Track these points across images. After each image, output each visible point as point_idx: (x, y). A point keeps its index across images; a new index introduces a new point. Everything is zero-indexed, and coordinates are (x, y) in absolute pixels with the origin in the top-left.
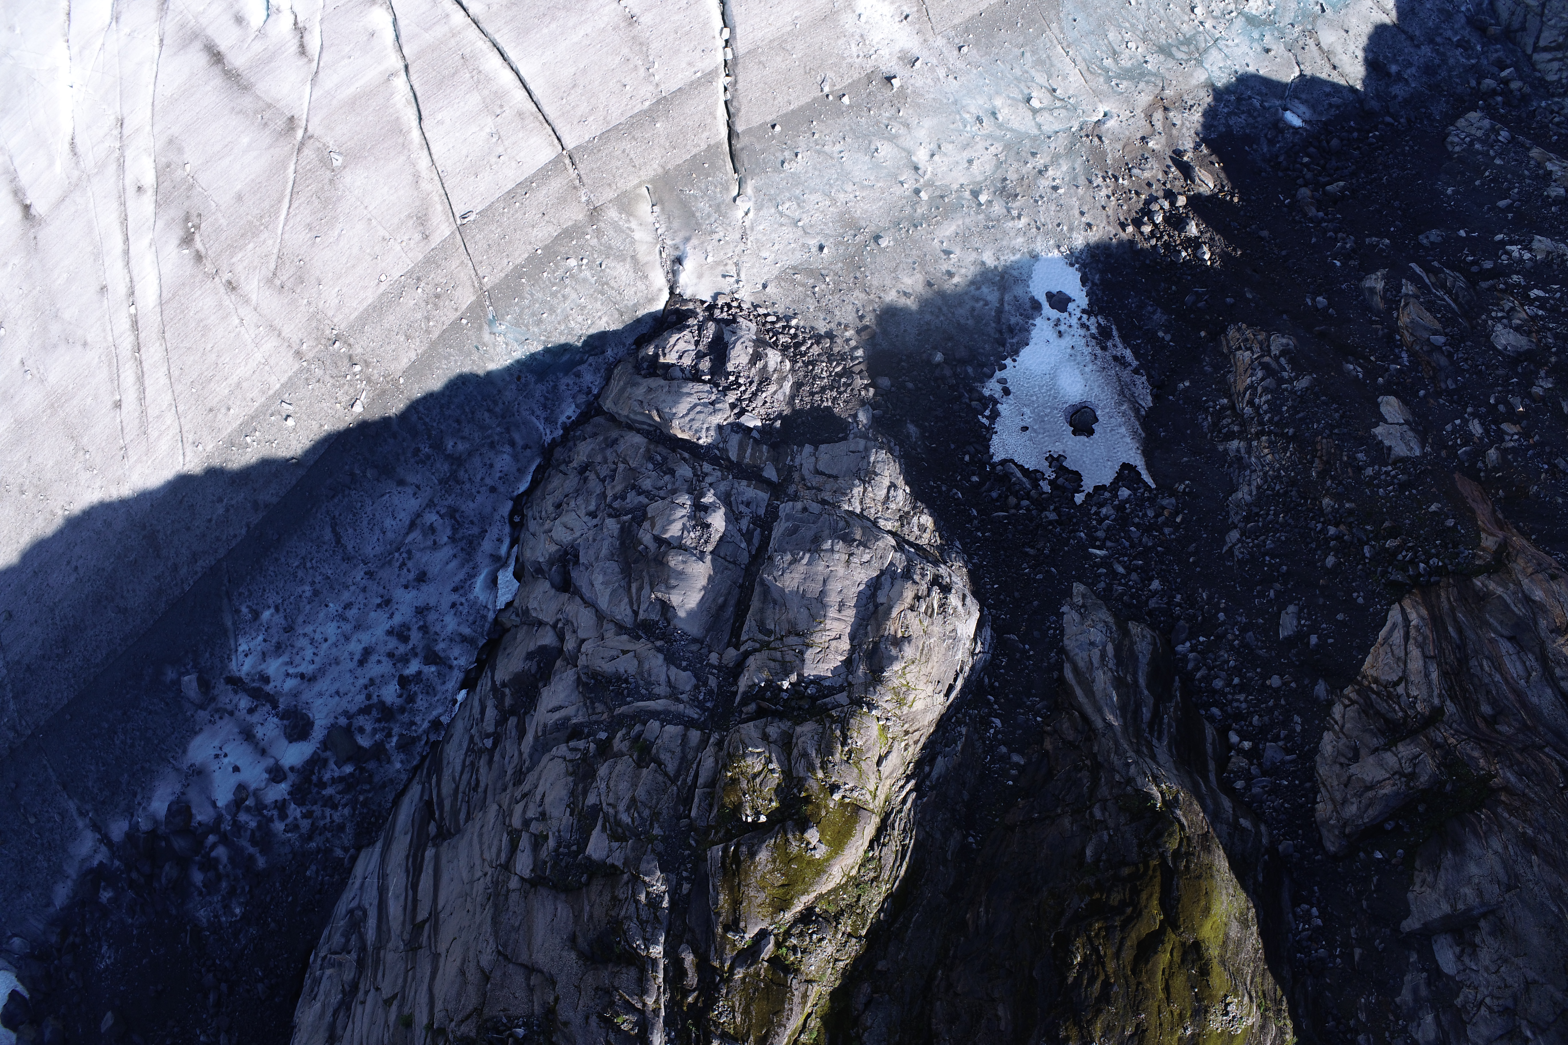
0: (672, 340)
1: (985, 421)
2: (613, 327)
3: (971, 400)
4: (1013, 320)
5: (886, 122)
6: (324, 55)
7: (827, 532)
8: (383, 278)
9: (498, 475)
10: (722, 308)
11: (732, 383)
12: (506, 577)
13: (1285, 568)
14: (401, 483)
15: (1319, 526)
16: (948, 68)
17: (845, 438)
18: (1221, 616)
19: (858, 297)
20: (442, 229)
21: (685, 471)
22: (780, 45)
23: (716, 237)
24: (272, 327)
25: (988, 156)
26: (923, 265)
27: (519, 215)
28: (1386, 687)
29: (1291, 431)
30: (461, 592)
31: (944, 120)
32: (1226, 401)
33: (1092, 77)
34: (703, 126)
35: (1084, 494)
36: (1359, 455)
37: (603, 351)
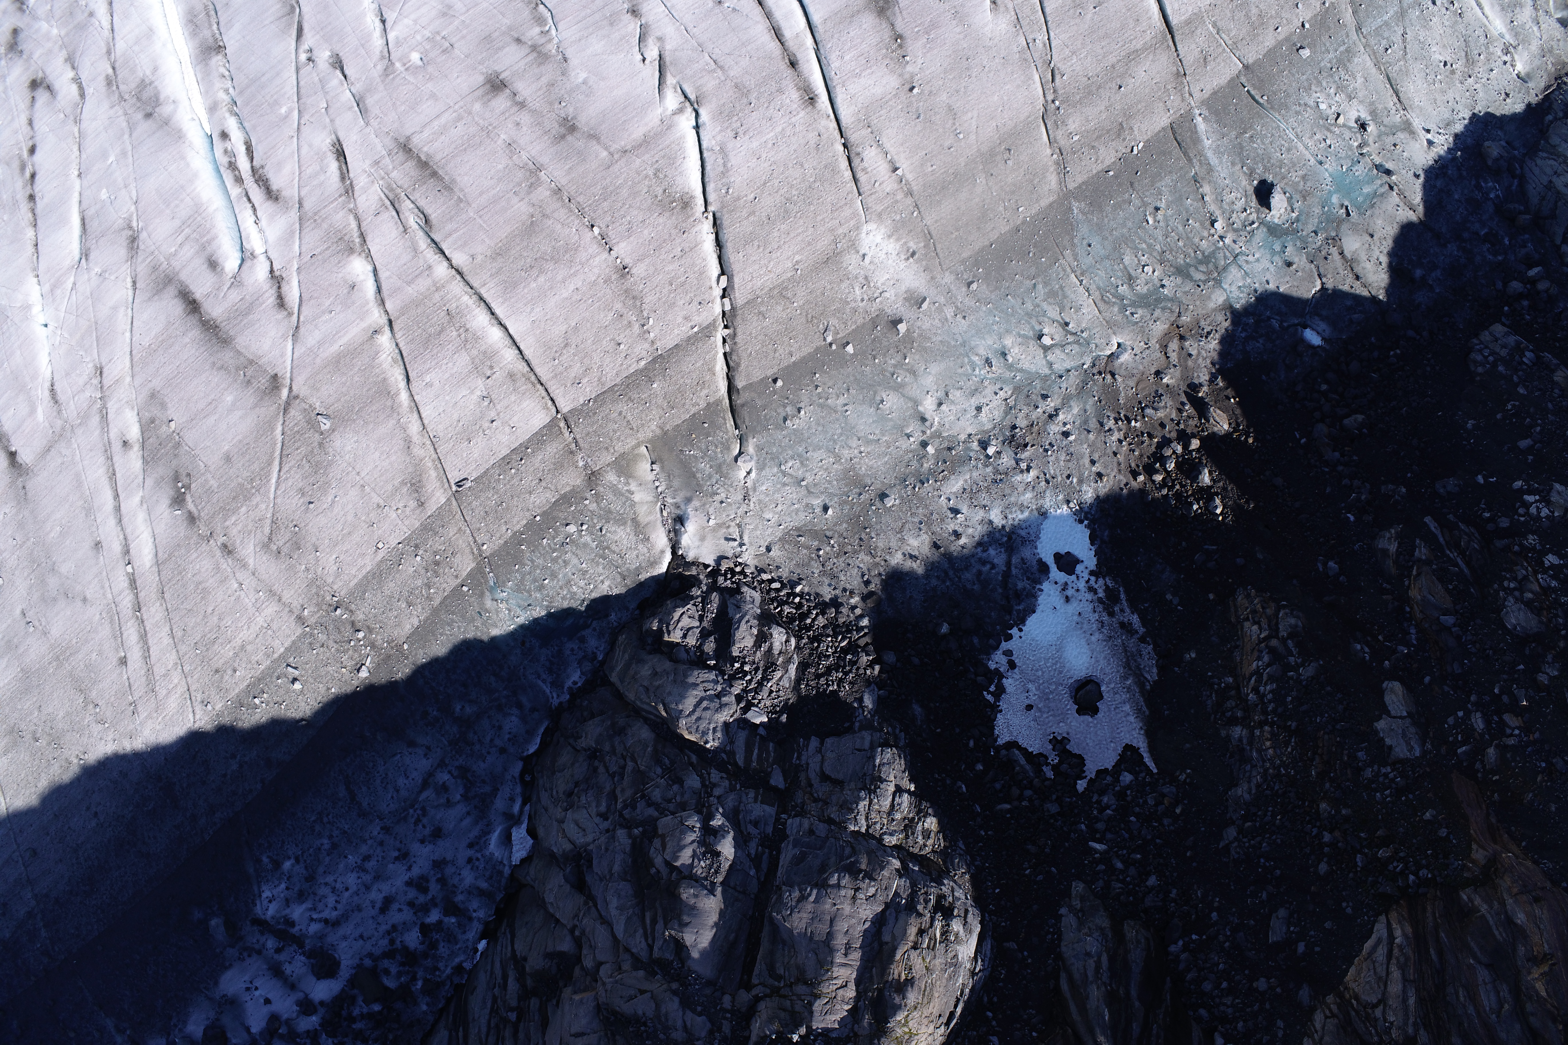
0: (676, 615)
1: (990, 698)
2: (615, 591)
3: (977, 674)
4: (1020, 585)
5: (891, 370)
6: (303, 308)
7: (833, 859)
8: (380, 545)
9: (507, 736)
10: (725, 575)
11: (737, 671)
12: (519, 834)
13: (1278, 872)
14: (412, 744)
15: (1315, 831)
16: (957, 307)
17: (850, 730)
18: (1214, 915)
19: (863, 560)
20: (438, 497)
21: (693, 781)
22: (781, 293)
23: (718, 498)
24: (271, 593)
25: (997, 401)
26: (929, 524)
27: (515, 481)
28: (1365, 1007)
29: (1294, 725)
30: (477, 848)
31: (952, 364)
32: (1231, 680)
33: (1106, 307)
34: (701, 384)
35: (1086, 781)
36: (1360, 754)
37: (607, 616)
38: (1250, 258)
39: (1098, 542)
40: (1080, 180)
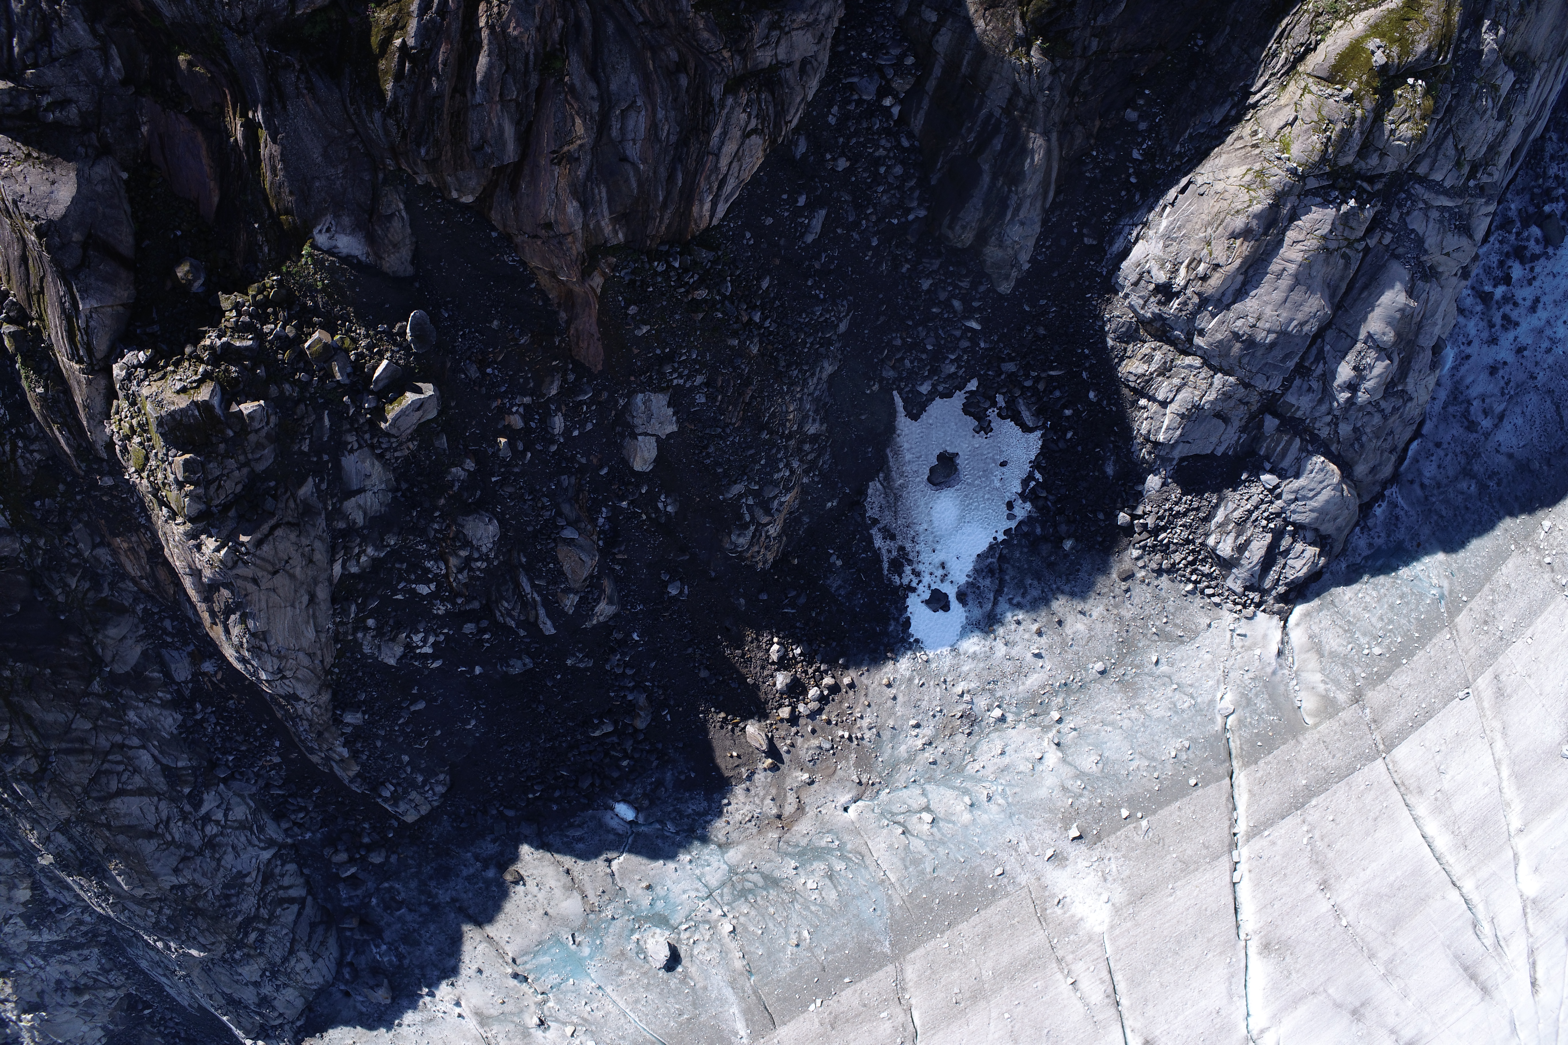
0: (1305, 570)
1: (1038, 475)
2: (1340, 589)
3: (1046, 498)
4: (988, 582)
5: (1086, 792)
8: (1529, 642)
9: (1433, 458)
10: (1251, 603)
11: (1272, 520)
13: (809, 283)
14: (1510, 456)
15: (767, 324)
16: (1016, 851)
18: (874, 243)
19: (1127, 612)
20: (1483, 684)
21: (1344, 429)
22: (1187, 867)
23: (1251, 675)
25: (983, 760)
26: (1064, 644)
27: (1422, 696)
28: (761, 130)
29: (765, 436)
30: (1463, 355)
31: (1025, 796)
33: (859, 849)
34: (1262, 782)
35: (966, 389)
36: (703, 400)
37: (1348, 567)
38: (693, 894)
39: (902, 619)
40: (881, 974)
